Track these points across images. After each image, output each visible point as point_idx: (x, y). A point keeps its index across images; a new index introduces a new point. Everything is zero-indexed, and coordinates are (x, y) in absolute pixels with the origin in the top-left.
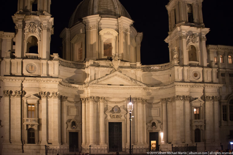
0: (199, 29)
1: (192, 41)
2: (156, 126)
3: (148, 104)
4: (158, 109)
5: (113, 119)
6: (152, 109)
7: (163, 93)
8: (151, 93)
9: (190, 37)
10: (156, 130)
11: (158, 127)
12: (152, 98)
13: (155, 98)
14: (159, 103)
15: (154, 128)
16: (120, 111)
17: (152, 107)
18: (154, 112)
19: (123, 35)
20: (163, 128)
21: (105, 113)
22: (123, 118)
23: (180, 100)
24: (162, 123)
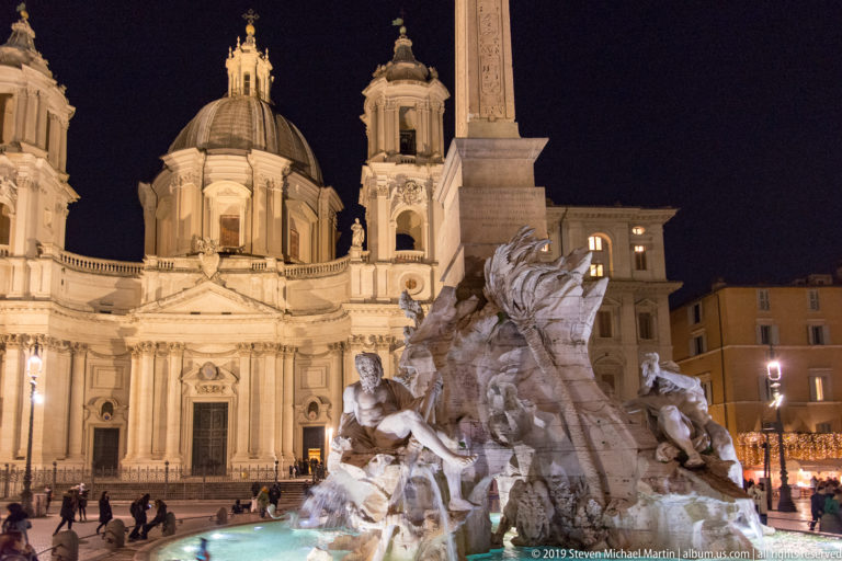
0: (423, 168)
1: (405, 200)
2: (317, 414)
3: (302, 359)
4: (324, 369)
5: (205, 395)
6: (310, 369)
7: (331, 331)
8: (306, 330)
9: (398, 191)
10: (319, 420)
11: (324, 413)
12: (308, 343)
13: (314, 344)
14: (326, 354)
15: (313, 416)
16: (223, 377)
17: (310, 365)
18: (313, 378)
19: (259, 195)
20: (334, 416)
21: (182, 382)
22: (229, 391)
23: (366, 345)
24: (331, 405)
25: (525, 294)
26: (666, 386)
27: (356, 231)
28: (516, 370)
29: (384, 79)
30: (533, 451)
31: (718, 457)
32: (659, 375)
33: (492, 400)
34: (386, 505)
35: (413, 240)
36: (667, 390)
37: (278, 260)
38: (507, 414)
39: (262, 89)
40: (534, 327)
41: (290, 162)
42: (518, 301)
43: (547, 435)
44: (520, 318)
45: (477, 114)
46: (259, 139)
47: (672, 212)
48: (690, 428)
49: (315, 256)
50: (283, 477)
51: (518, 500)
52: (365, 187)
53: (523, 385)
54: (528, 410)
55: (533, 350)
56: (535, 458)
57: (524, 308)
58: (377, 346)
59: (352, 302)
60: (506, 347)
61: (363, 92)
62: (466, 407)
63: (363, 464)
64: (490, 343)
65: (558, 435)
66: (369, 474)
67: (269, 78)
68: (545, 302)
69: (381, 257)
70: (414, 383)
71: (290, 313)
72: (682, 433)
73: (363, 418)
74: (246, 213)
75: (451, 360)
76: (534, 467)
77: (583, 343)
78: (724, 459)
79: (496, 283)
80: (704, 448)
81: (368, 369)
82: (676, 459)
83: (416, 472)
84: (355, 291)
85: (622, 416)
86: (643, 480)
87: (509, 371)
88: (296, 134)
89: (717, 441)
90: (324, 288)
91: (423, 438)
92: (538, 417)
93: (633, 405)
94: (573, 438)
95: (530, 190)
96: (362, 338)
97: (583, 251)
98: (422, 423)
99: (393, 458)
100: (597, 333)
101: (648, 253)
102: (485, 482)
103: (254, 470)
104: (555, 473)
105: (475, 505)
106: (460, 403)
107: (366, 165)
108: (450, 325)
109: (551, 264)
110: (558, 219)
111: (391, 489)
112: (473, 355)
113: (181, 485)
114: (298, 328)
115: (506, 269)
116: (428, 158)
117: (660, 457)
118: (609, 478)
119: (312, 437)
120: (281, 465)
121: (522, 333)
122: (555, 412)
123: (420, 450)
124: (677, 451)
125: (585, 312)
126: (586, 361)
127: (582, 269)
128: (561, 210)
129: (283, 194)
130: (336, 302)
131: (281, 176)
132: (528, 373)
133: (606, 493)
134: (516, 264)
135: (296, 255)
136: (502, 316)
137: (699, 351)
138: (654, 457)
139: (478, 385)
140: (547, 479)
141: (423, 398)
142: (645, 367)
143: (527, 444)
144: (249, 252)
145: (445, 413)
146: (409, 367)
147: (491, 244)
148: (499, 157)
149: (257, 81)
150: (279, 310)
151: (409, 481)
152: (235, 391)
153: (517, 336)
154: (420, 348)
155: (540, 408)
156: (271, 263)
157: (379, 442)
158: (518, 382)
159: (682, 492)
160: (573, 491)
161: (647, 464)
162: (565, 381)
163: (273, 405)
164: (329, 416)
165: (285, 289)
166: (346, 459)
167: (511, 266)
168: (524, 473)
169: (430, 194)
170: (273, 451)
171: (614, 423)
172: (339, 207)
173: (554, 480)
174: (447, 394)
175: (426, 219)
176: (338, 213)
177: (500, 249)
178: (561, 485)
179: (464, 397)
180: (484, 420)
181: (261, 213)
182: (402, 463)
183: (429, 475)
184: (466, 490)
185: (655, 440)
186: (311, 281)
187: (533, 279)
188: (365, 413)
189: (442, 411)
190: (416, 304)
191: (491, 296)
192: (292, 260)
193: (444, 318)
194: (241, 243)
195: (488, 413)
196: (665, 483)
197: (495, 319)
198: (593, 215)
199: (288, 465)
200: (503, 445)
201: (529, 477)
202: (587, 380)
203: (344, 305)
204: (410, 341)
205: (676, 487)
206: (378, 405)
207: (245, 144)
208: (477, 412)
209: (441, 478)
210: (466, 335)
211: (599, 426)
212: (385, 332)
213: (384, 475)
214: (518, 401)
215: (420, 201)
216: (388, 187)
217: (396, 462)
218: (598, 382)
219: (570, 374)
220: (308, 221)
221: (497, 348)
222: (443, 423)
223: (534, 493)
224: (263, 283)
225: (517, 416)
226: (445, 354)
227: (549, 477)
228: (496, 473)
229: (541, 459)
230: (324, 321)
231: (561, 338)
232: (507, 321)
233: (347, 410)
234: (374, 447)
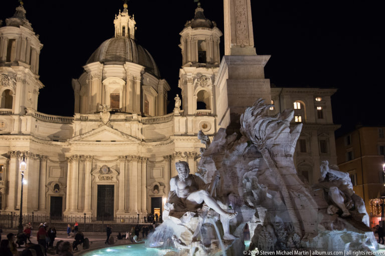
0: (210, 70)
1: (201, 85)
2: (158, 191)
3: (150, 163)
4: (161, 168)
5: (103, 181)
6: (154, 169)
7: (165, 150)
8: (152, 149)
9: (198, 81)
10: (159, 194)
11: (161, 191)
12: (153, 156)
13: (156, 156)
14: (162, 161)
16: (112, 172)
17: (154, 166)
18: (156, 173)
19: (129, 83)
20: (166, 192)
21: (92, 174)
22: (114, 179)
23: (182, 157)
24: (165, 186)
25: (261, 132)
26: (332, 177)
27: (177, 100)
28: (257, 169)
29: (190, 27)
30: (266, 210)
31: (358, 212)
32: (329, 172)
33: (245, 184)
34: (192, 237)
35: (206, 105)
36: (333, 179)
37: (139, 115)
38: (253, 191)
39: (131, 33)
40: (266, 148)
41: (144, 68)
42: (257, 135)
43: (273, 202)
44: (258, 144)
45: (235, 44)
46: (129, 57)
47: (335, 90)
48: (344, 198)
49: (157, 113)
50: (142, 222)
51: (258, 235)
52: (181, 79)
53: (261, 177)
54: (263, 189)
55: (265, 160)
56: (267, 213)
57: (261, 139)
58: (188, 157)
59: (175, 135)
60: (252, 158)
61: (180, 34)
62: (232, 188)
63: (180, 217)
64: (244, 156)
65: (279, 202)
66: (183, 222)
67: (135, 28)
68: (271, 135)
69: (189, 113)
70: (206, 176)
71: (145, 141)
72: (340, 200)
73: (180, 194)
74: (123, 92)
75: (224, 165)
76: (267, 219)
77: (291, 156)
78: (360, 212)
79: (246, 126)
80: (351, 207)
81: (182, 169)
82: (337, 213)
83: (207, 221)
84: (176, 131)
85: (310, 192)
86: (321, 224)
87: (254, 170)
88: (148, 54)
89: (357, 204)
90: (161, 129)
91: (210, 204)
92: (268, 193)
93: (316, 187)
94: (286, 203)
95: (262, 80)
96: (180, 153)
97: (291, 109)
98: (209, 197)
99: (195, 214)
100: (299, 150)
101: (324, 110)
102: (242, 226)
103: (127, 218)
104: (277, 221)
106: (229, 187)
107: (182, 68)
108: (223, 147)
109: (273, 117)
110: (278, 94)
111: (194, 229)
112: (235, 162)
113: (91, 225)
114: (149, 149)
115: (251, 119)
116: (212, 65)
117: (329, 212)
118: (304, 223)
119: (156, 202)
120: (140, 216)
121: (260, 151)
122: (277, 191)
123: (208, 210)
124: (337, 209)
125: (291, 141)
126: (292, 165)
127: (290, 119)
128: (279, 89)
129: (141, 83)
130: (167, 135)
131: (140, 74)
132: (263, 171)
133: (303, 230)
134: (256, 117)
135: (147, 112)
136: (250, 143)
137: (350, 159)
138: (326, 212)
139: (238, 177)
140: (274, 224)
141: (210, 184)
142: (322, 168)
143: (263, 207)
144: (124, 111)
146: (203, 168)
147: (243, 107)
148: (246, 64)
149: (129, 29)
150: (139, 139)
151: (203, 225)
152: (118, 180)
153: (257, 152)
154: (208, 159)
155: (269, 189)
156: (135, 116)
157: (188, 206)
158: (258, 175)
159: (340, 229)
160: (286, 229)
161: (323, 216)
162: (282, 175)
163: (136, 186)
164: (164, 192)
165: (142, 129)
166: (172, 214)
167: (253, 118)
168: (262, 221)
169: (213, 81)
170: (136, 209)
171: (306, 196)
172: (168, 89)
173: (277, 224)
174: (222, 182)
175: (212, 94)
176: (168, 92)
177: (247, 110)
178: (280, 227)
179: (231, 183)
180: (241, 194)
181: (130, 92)
182: (199, 216)
184: (232, 229)
185: (327, 204)
186: (155, 125)
187: (265, 124)
188: (181, 191)
189: (220, 190)
190: (206, 137)
191: (244, 133)
192: (145, 115)
193: (220, 143)
194: (121, 107)
195: (243, 191)
196: (332, 225)
197: (246, 144)
198: (296, 92)
200: (251, 207)
201: (264, 223)
202: (293, 175)
203: (171, 137)
204: (203, 155)
205: (336, 227)
206: (187, 187)
207: (122, 59)
208: (237, 191)
209: (219, 223)
210: (231, 152)
211: (299, 197)
212: (192, 150)
213: (190, 221)
214: (259, 185)
215: (208, 86)
216: (192, 78)
217: (196, 216)
218: (299, 176)
219: (284, 171)
220: (153, 96)
221: (247, 159)
222: (220, 196)
223: (267, 231)
224: (131, 126)
225: (258, 193)
226: (221, 161)
227: (274, 222)
228: (248, 221)
229: (270, 214)
230: (161, 145)
231: (280, 154)
232: (252, 145)
233: (172, 190)
234: (185, 208)
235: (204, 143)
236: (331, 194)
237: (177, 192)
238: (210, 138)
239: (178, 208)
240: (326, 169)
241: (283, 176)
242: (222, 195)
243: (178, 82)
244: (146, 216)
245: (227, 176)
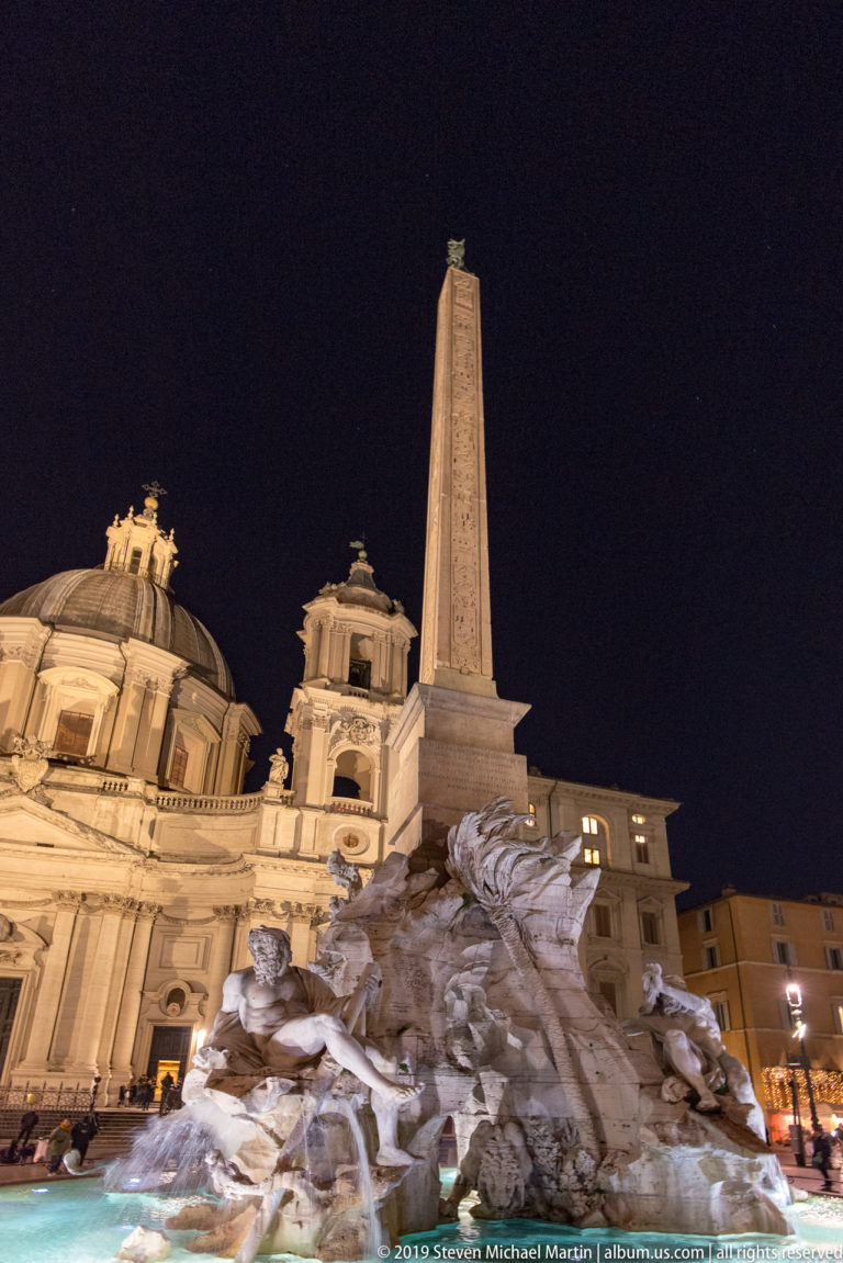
0: (378, 707)
1: (350, 737)
2: (181, 1007)
3: (167, 923)
4: (202, 942)
6: (179, 939)
7: (223, 888)
8: (179, 883)
9: (342, 725)
10: (182, 1018)
11: (193, 1007)
12: (181, 903)
13: (190, 904)
14: (208, 920)
15: (174, 1010)
16: (20, 938)
17: (179, 934)
18: (183, 954)
19: (131, 695)
20: (208, 1012)
23: (274, 914)
24: (207, 995)
25: (499, 876)
26: (671, 1005)
27: (276, 763)
28: (486, 969)
29: (335, 599)
30: (505, 1080)
31: (735, 1099)
32: (663, 992)
33: (453, 1006)
34: (275, 1155)
35: (359, 788)
36: (672, 1010)
37: (149, 783)
38: (471, 1027)
39: (158, 571)
40: (511, 917)
41: (187, 664)
42: (490, 882)
43: (524, 1060)
44: (492, 904)
45: (448, 664)
46: (143, 625)
47: (675, 806)
48: (701, 1061)
49: (210, 784)
50: (106, 1102)
51: (480, 1150)
52: (296, 713)
53: (495, 990)
54: (499, 1023)
55: (508, 946)
56: (508, 1090)
57: (498, 892)
58: (292, 916)
59: (259, 853)
60: (473, 938)
61: (304, 607)
62: (412, 1015)
63: (243, 1092)
64: (451, 931)
65: (538, 1060)
66: (250, 1108)
67: (172, 562)
68: (525, 887)
69: (308, 802)
70: (340, 974)
71: (158, 858)
72: (692, 1066)
73: (252, 1020)
74: (105, 714)
75: (396, 949)
76: (506, 1103)
77: (572, 943)
78: (742, 1101)
79: (462, 857)
80: (719, 1085)
81: (268, 951)
82: (685, 1099)
83: (328, 1106)
84: (266, 840)
85: (620, 1038)
86: (647, 1125)
87: (476, 970)
88: (202, 633)
89: (732, 1079)
90: (219, 830)
91: (343, 1056)
92: (513, 1034)
93: (634, 1027)
94: (558, 1065)
95: (508, 756)
96: (270, 904)
97: (575, 833)
98: (343, 1035)
99: (292, 1084)
100: (593, 930)
101: (650, 846)
102: (436, 1123)
103: (51, 1091)
104: (535, 1112)
105: (416, 1157)
106: (404, 1009)
107: (301, 688)
108: (397, 902)
109: (532, 843)
110: (546, 791)
111: (285, 1131)
112: (427, 945)
114: (170, 880)
115: (476, 842)
116: (386, 696)
117: (667, 1096)
118: (604, 1121)
119: (168, 1043)
120: (104, 1085)
121: (495, 922)
122: (536, 1030)
123: (337, 1074)
124: (686, 1089)
125: (573, 906)
126: (576, 967)
127: (572, 853)
128: (550, 782)
129: (170, 700)
130: (234, 851)
131: (170, 678)
132: (501, 974)
133: (602, 1142)
134: (490, 837)
135: (179, 777)
136: (469, 899)
137: (713, 964)
138: (659, 1096)
139: (432, 985)
140: (524, 1121)
141: (349, 998)
142: (646, 980)
143: (497, 1071)
144: (103, 766)
145: (382, 1020)
146: (333, 952)
147: (458, 810)
148: (473, 714)
149: (152, 561)
150: (139, 851)
151: (315, 1120)
152: (39, 963)
153: (488, 925)
154: (352, 928)
155: (513, 1021)
156: (136, 785)
157: (273, 1059)
158: (487, 985)
159: (695, 1143)
160: (558, 1138)
161: (651, 1104)
162: (548, 989)
163: (106, 989)
164: (201, 1012)
165: (153, 823)
166: (216, 1082)
167: (482, 839)
168: (492, 1109)
169: (385, 735)
170: (93, 1061)
171: (609, 1048)
172: (255, 729)
173: (533, 1122)
174: (387, 995)
175: (378, 764)
176: (253, 738)
177: (469, 817)
178: (542, 1130)
179: (411, 1001)
180: (437, 1034)
181: (130, 718)
182: (307, 1092)
183: (348, 1110)
184: (405, 1134)
185: (661, 1074)
186: (198, 818)
187: (510, 858)
188: (255, 1014)
189: (377, 1018)
190: (352, 869)
191: (455, 872)
192: (171, 786)
193: (388, 891)
194: (91, 751)
196: (674, 1131)
197: (460, 901)
198: (587, 795)
199: (117, 1085)
200: (463, 1070)
201: (499, 1116)
202: (576, 990)
203: (246, 857)
204: (338, 918)
205: (686, 1136)
206: (278, 1004)
207: (121, 630)
208: (429, 1022)
209: (367, 1116)
210: (417, 917)
211: (592, 1051)
212: (305, 899)
213: (276, 1107)
214: (487, 1010)
215: (371, 743)
216: (328, 718)
217: (299, 1090)
218: (591, 994)
219: (555, 981)
220: (205, 739)
221: (460, 939)
222: (377, 1035)
223: (505, 1141)
224: (117, 811)
225: (486, 1031)
226: (388, 939)
227: (526, 1117)
228: (453, 1110)
229: (516, 1092)
230: (212, 874)
231: (544, 934)
232: (476, 905)
233: (227, 1007)
234: (265, 1065)
235: (344, 885)
236: (670, 1048)
237: (242, 1017)
238: (362, 872)
239: (241, 1064)
240: (656, 983)
241: (552, 991)
242: (383, 1032)
243: (286, 718)
244: (126, 1084)
245: (403, 978)
